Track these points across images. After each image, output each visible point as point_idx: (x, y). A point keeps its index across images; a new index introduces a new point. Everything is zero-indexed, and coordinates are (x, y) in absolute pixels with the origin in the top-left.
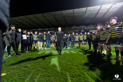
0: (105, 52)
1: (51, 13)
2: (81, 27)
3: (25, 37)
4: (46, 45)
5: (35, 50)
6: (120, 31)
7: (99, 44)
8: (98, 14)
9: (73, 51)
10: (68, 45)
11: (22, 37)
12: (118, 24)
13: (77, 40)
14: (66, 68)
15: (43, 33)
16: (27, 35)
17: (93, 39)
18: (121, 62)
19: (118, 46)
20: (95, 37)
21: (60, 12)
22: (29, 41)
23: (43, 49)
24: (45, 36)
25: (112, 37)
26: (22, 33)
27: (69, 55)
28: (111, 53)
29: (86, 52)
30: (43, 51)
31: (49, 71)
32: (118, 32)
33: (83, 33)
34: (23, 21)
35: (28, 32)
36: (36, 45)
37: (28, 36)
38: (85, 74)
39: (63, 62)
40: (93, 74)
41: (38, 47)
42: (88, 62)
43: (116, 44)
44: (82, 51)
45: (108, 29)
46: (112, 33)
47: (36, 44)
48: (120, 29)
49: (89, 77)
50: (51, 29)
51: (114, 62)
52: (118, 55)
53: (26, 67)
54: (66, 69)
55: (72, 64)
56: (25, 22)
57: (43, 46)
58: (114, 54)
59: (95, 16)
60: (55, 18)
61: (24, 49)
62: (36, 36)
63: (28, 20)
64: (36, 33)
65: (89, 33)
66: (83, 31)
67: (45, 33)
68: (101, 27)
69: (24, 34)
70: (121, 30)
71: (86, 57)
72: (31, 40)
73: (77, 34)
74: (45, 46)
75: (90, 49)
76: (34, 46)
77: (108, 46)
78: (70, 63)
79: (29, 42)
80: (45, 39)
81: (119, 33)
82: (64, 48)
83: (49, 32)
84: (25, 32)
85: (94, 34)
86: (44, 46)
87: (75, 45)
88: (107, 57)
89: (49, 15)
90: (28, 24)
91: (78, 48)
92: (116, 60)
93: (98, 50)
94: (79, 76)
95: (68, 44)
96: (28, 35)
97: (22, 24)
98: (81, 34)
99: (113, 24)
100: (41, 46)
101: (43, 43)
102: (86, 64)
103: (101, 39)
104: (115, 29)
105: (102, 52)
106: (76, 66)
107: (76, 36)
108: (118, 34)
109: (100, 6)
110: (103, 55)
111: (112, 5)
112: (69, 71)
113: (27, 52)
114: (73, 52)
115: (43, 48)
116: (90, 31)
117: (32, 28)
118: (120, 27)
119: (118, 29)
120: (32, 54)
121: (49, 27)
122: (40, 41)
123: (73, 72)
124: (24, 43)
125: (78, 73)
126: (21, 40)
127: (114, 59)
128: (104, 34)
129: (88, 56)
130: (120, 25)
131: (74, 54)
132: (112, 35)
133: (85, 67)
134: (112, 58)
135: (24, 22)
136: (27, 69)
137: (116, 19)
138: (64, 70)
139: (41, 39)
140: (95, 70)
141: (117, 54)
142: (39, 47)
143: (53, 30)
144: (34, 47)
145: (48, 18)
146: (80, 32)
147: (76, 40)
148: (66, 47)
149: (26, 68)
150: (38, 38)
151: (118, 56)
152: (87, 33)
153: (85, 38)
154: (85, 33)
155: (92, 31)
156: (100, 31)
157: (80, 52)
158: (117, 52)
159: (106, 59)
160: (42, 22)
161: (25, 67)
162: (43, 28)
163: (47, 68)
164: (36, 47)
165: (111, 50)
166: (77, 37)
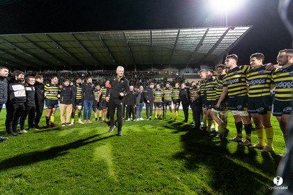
0: (215, 127)
1: (97, 32)
2: (168, 72)
3: (19, 91)
4: (82, 112)
5: (50, 126)
6: (243, 84)
7: (204, 109)
8: (202, 45)
9: (150, 126)
10: (138, 112)
11: (11, 92)
12: (239, 69)
13: (158, 99)
14: (133, 169)
15: (74, 82)
16: (27, 84)
17: (193, 99)
18: (246, 147)
19: (241, 113)
20: (196, 95)
21: (119, 33)
22: (34, 102)
23: (72, 123)
24: (79, 90)
25: (229, 94)
26: (12, 81)
27: (140, 136)
28: (227, 128)
29: (177, 127)
30: (72, 127)
31: (88, 181)
32: (240, 84)
33: (173, 84)
34: (16, 46)
35: (31, 79)
36: (52, 112)
37: (29, 89)
38: (176, 179)
39: (125, 154)
40: (194, 179)
41: (58, 119)
42: (183, 150)
43: (236, 109)
44: (169, 125)
45: (221, 77)
46: (229, 86)
47: (54, 109)
48: (243, 80)
49: (185, 187)
50: (97, 71)
51: (233, 147)
52: (241, 132)
53: (20, 176)
54: (132, 171)
55: (147, 158)
56: (23, 49)
57: (73, 116)
58: (232, 130)
59: (197, 49)
60: (107, 47)
61: (15, 124)
62: (54, 89)
63: (31, 45)
64: (55, 80)
65: (184, 86)
66: (171, 80)
67: (79, 81)
68: (209, 73)
69: (19, 82)
70: (245, 82)
71: (179, 140)
72: (39, 99)
73: (158, 86)
74: (80, 114)
75: (186, 120)
76: (48, 116)
77: (221, 113)
78: (143, 156)
79: (32, 104)
80: (79, 96)
81: (242, 88)
82: (129, 119)
83: (90, 80)
84: (21, 76)
85: (195, 87)
86: (76, 114)
87: (153, 112)
88: (221, 137)
89: (92, 38)
90: (32, 56)
91: (160, 119)
92: (236, 143)
93: (202, 123)
94: (164, 186)
95: (138, 109)
96: (30, 86)
97: (12, 55)
98: (168, 85)
99: (231, 69)
100: (69, 114)
101: (75, 108)
102: (178, 156)
103: (209, 99)
104: (234, 79)
105: (210, 126)
106: (157, 162)
107: (156, 90)
108: (239, 88)
109: (206, 29)
110: (212, 132)
111: (227, 29)
112: (139, 178)
113: (26, 132)
114: (148, 128)
115: (73, 120)
116: (186, 82)
117: (44, 68)
118: (244, 76)
119: (240, 78)
120: (41, 137)
121: (91, 67)
122: (67, 102)
123: (150, 179)
124: (16, 106)
125: (161, 179)
126: (6, 100)
127: (233, 140)
128: (213, 87)
129: (182, 136)
130: (243, 71)
131: (152, 134)
132: (229, 90)
133: (176, 162)
134: (229, 138)
135: (20, 50)
136: (23, 180)
137: (235, 58)
138: (128, 174)
139: (68, 97)
140: (198, 168)
141: (239, 131)
142: (62, 118)
143: (101, 75)
144: (48, 119)
145: (88, 44)
146: (165, 81)
147: (155, 101)
148: (134, 118)
149: (18, 180)
150: (59, 93)
151: (240, 135)
152: (180, 86)
153: (177, 97)
154: (177, 85)
155: (190, 81)
156: (207, 82)
157: (166, 127)
158: (239, 126)
159: (218, 142)
160: (72, 54)
161: (16, 177)
162: (75, 68)
163: (83, 173)
164: (52, 119)
165: (226, 122)
166: (158, 93)
